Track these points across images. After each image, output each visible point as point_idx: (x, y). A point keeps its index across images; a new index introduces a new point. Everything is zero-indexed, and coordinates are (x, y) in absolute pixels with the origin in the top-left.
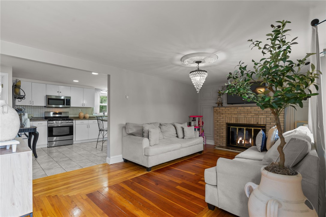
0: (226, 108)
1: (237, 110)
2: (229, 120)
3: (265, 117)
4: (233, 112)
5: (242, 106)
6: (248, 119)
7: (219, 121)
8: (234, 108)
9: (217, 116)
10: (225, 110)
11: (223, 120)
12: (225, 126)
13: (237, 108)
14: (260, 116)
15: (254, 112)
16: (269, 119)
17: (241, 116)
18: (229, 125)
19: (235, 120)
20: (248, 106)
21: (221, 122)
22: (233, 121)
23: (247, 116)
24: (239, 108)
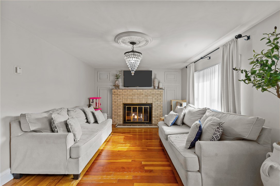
0: (123, 90)
1: (132, 92)
2: (125, 101)
3: (152, 97)
4: (129, 94)
5: (137, 89)
6: (140, 99)
7: (117, 102)
8: (130, 90)
9: (115, 97)
10: (123, 92)
11: (120, 101)
12: (122, 106)
13: (132, 90)
14: (148, 97)
15: (145, 94)
16: (154, 99)
17: (135, 97)
18: (125, 105)
19: (130, 101)
20: (141, 89)
21: (118, 102)
22: (129, 102)
23: (140, 97)
24: (134, 90)
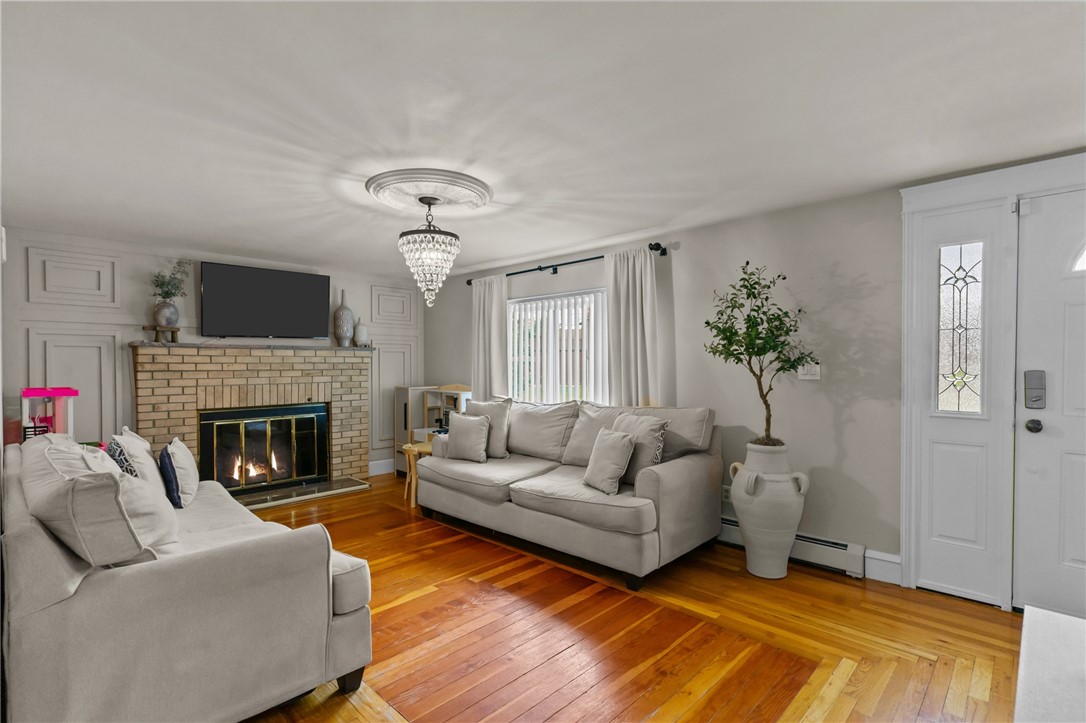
0: (202, 352)
1: (248, 360)
2: (210, 399)
3: (329, 379)
4: (231, 368)
5: (269, 347)
6: (281, 388)
7: (164, 407)
8: (235, 352)
9: (151, 384)
10: (198, 359)
11: (183, 399)
12: (195, 421)
13: (247, 351)
14: (316, 379)
15: (302, 367)
16: (339, 385)
17: (258, 381)
18: (206, 416)
19: (235, 398)
20: (287, 348)
21: (171, 407)
22: (230, 401)
23: (279, 380)
24: (254, 352)
